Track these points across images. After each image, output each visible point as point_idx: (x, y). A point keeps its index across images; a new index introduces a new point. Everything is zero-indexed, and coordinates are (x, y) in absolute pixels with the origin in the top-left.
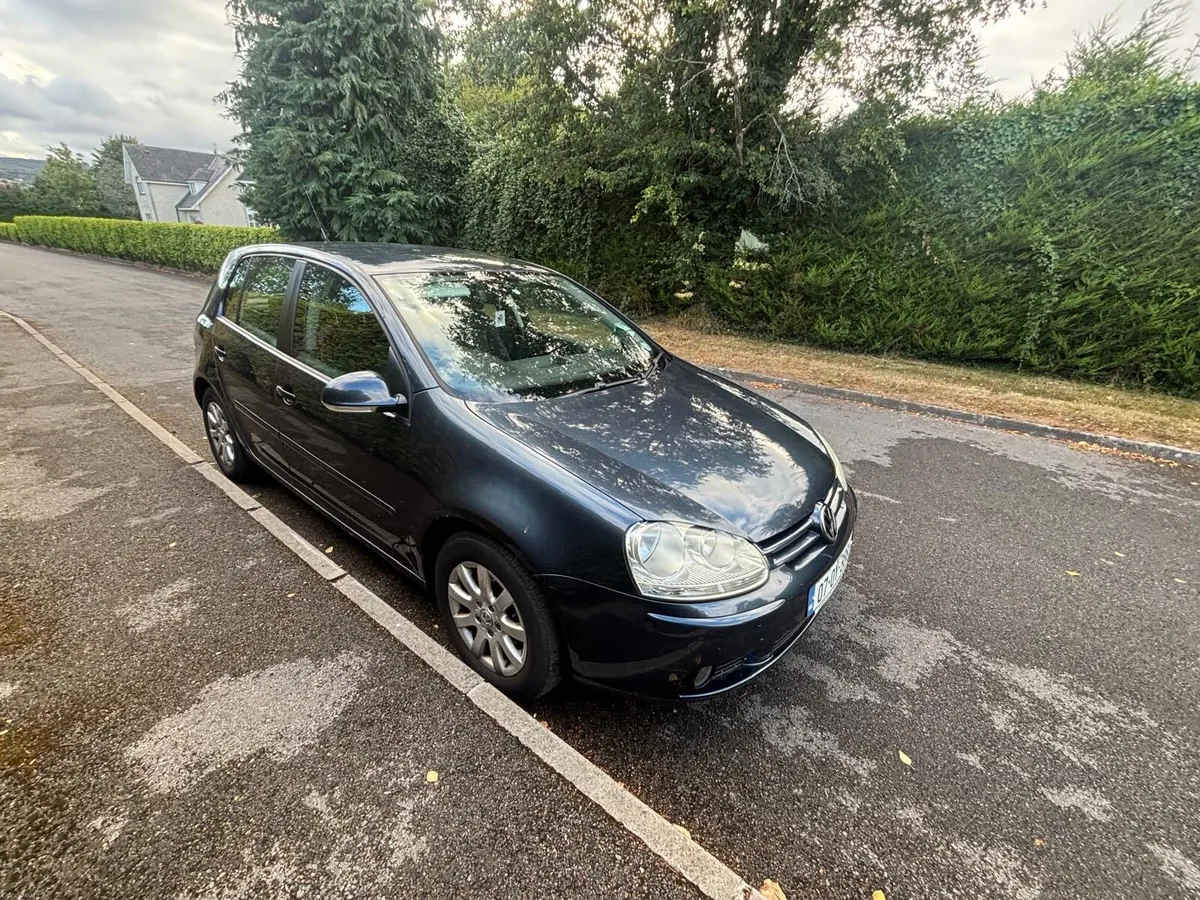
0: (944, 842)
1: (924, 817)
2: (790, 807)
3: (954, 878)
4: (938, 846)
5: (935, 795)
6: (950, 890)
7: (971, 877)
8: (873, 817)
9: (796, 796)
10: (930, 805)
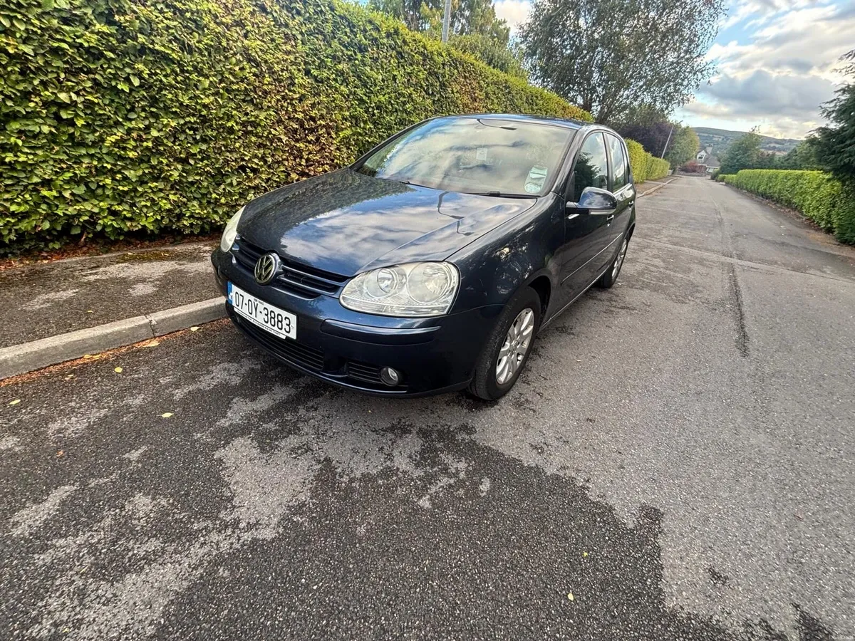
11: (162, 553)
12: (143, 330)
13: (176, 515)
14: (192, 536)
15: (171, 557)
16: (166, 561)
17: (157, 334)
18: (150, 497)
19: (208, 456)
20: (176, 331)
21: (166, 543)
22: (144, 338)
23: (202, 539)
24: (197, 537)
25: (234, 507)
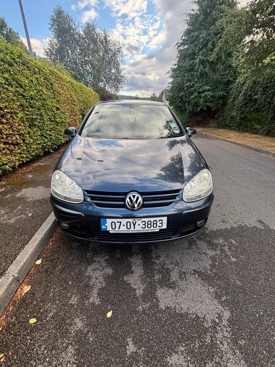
0: (70, 342)
1: (80, 330)
2: (62, 282)
3: (52, 350)
4: (67, 340)
5: (96, 333)
6: (45, 349)
7: (56, 357)
8: (71, 310)
9: (68, 282)
10: (88, 331)
11: (219, 364)
12: (13, 285)
13: (195, 347)
14: (213, 345)
15: (224, 361)
16: (225, 365)
17: (21, 282)
18: (174, 354)
19: (160, 311)
20: (29, 271)
21: (213, 360)
22: (15, 290)
23: (218, 342)
24: (216, 343)
25: (204, 318)
